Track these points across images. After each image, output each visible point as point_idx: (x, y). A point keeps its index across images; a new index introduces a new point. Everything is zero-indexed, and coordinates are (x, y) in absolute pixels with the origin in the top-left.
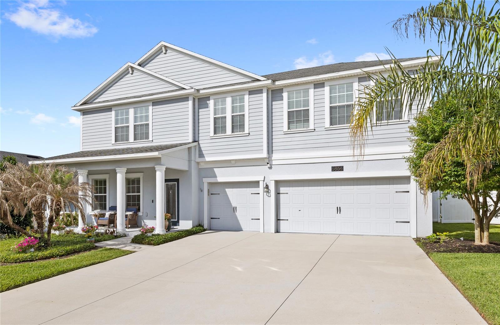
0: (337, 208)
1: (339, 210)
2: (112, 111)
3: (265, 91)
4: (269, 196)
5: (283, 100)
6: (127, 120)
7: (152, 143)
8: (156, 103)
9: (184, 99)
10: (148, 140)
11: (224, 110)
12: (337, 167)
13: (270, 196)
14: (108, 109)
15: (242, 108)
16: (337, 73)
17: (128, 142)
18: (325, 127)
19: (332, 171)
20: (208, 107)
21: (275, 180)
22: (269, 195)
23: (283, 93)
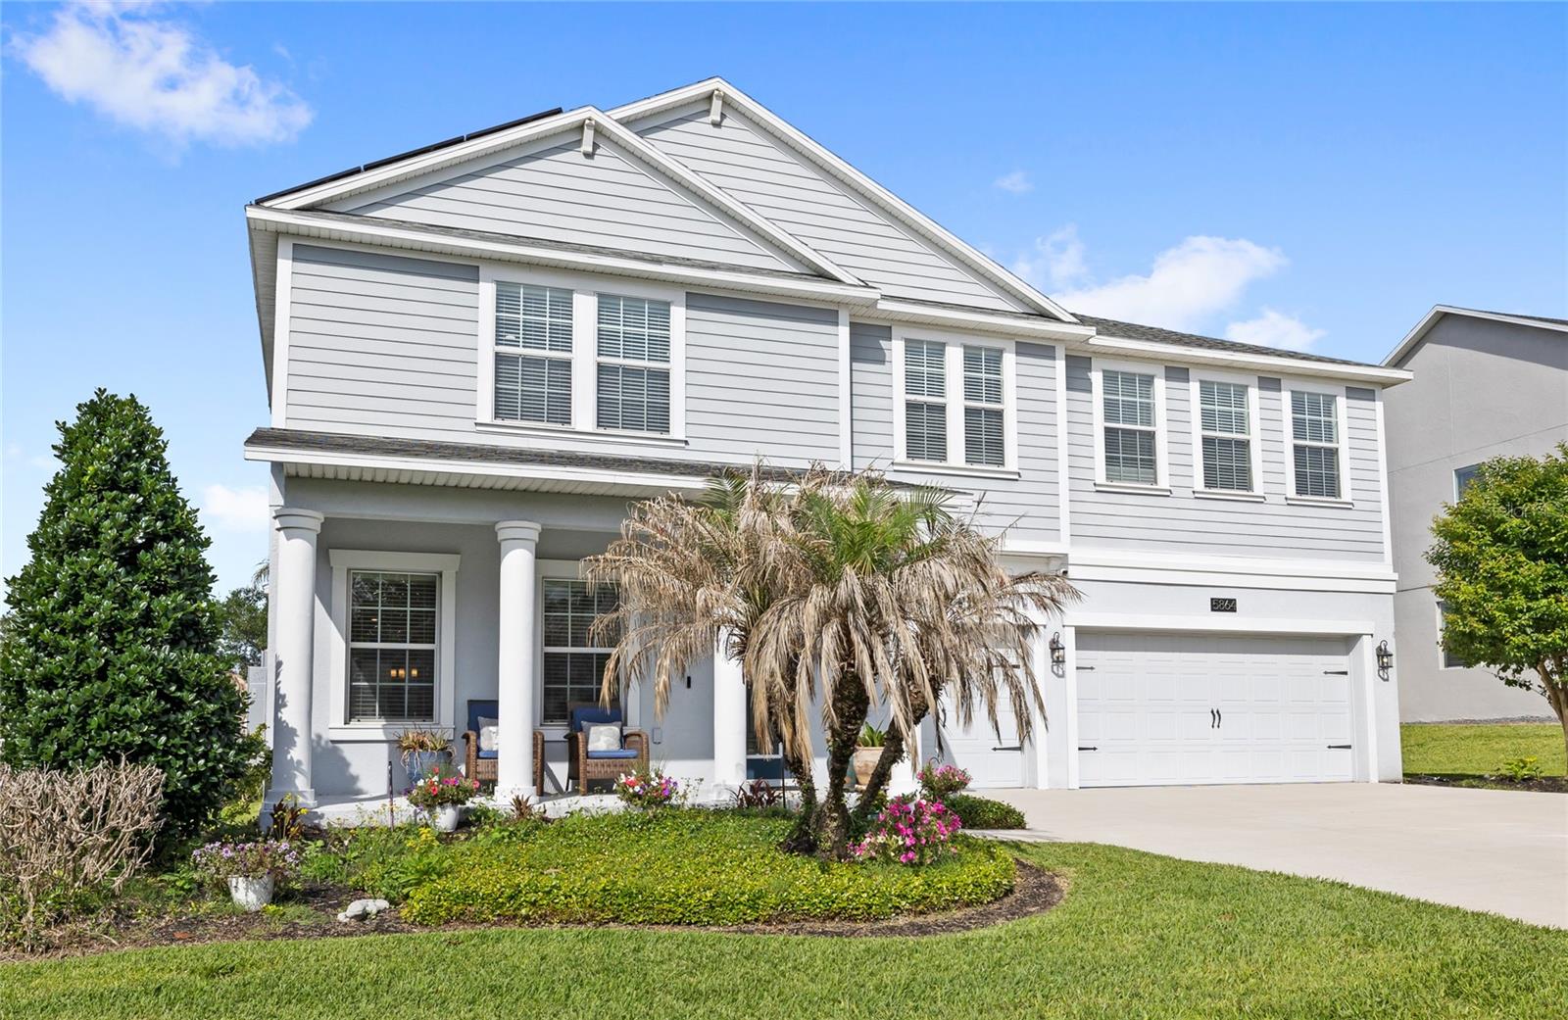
0: (1212, 712)
1: (1216, 715)
2: (478, 281)
3: (1060, 352)
4: (1057, 675)
5: (1090, 391)
6: (563, 337)
7: (682, 448)
8: (702, 298)
9: (823, 313)
10: (665, 436)
11: (938, 384)
12: (1225, 600)
13: (1063, 676)
14: (464, 268)
15: (995, 390)
16: (1232, 353)
17: (566, 426)
18: (1195, 489)
19: (1213, 610)
20: (882, 362)
21: (1076, 627)
22: (1061, 673)
23: (1090, 372)
